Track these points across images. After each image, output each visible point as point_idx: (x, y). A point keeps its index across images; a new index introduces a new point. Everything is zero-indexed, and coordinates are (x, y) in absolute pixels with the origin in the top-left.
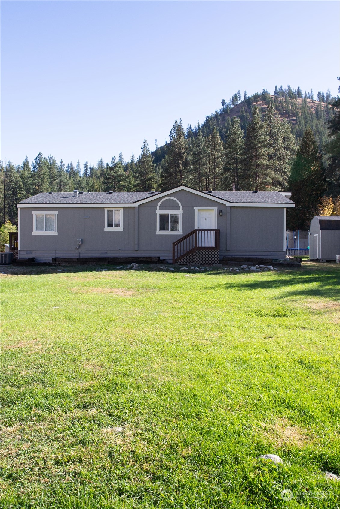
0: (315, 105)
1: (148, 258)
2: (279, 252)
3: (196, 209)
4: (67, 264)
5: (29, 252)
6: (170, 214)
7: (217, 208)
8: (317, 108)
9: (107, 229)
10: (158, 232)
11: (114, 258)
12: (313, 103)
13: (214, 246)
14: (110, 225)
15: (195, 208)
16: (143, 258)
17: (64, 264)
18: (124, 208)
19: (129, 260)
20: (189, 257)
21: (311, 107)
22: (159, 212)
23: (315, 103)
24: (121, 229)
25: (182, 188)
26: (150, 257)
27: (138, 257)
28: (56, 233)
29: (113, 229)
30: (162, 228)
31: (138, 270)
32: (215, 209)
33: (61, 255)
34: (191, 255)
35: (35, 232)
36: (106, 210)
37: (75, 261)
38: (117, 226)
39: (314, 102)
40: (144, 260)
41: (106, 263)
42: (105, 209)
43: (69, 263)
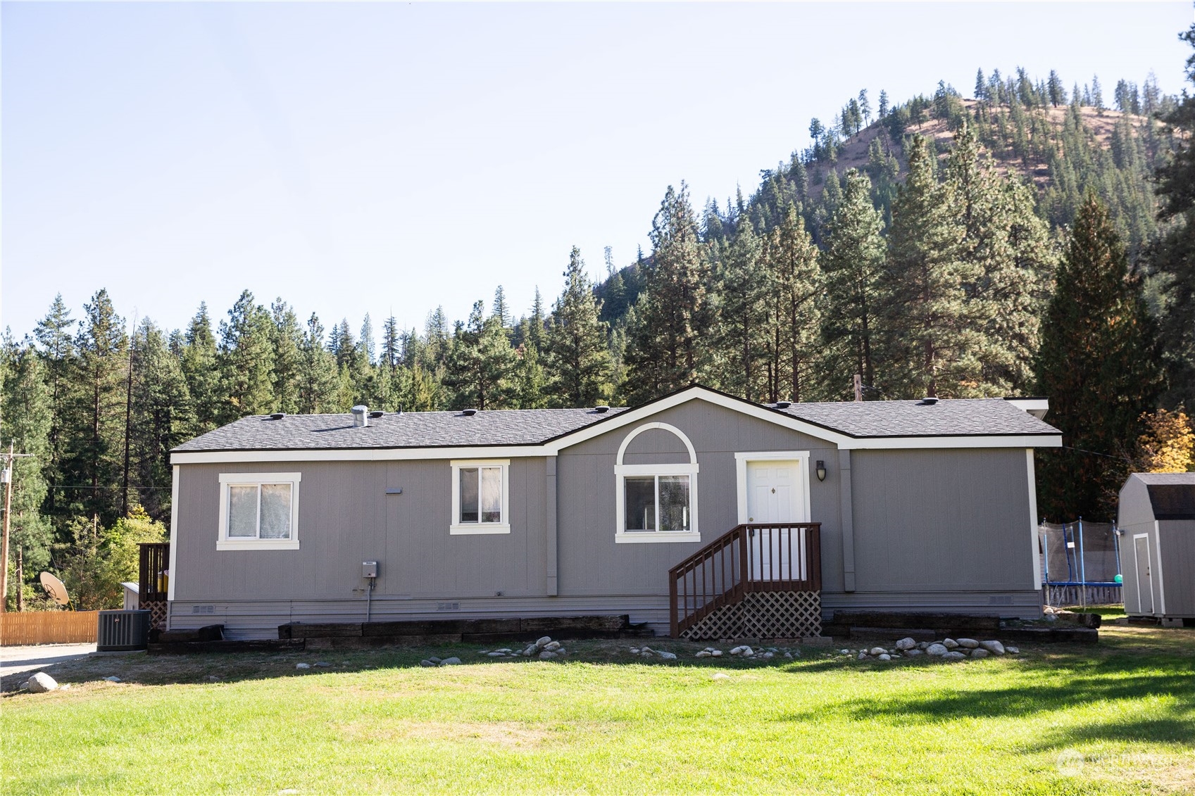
0: (1108, 124)
1: (591, 619)
2: (1019, 595)
3: (741, 458)
4: (328, 645)
5: (204, 607)
6: (660, 478)
7: (807, 454)
8: (1115, 134)
9: (458, 528)
10: (623, 536)
11: (481, 622)
12: (1102, 116)
13: (804, 578)
14: (469, 515)
15: (737, 455)
16: (575, 619)
17: (317, 645)
18: (511, 458)
19: (529, 628)
20: (724, 614)
21: (1097, 131)
22: (623, 471)
23: (1107, 117)
24: (502, 527)
25: (696, 393)
26: (598, 618)
27: (557, 619)
28: (293, 544)
29: (479, 528)
30: (634, 523)
31: (559, 659)
32: (801, 460)
33: (306, 614)
34: (729, 609)
35: (225, 543)
36: (456, 468)
37: (354, 633)
38: (492, 517)
39: (1105, 113)
40: (579, 625)
41: (455, 639)
42: (452, 463)
43: (334, 643)
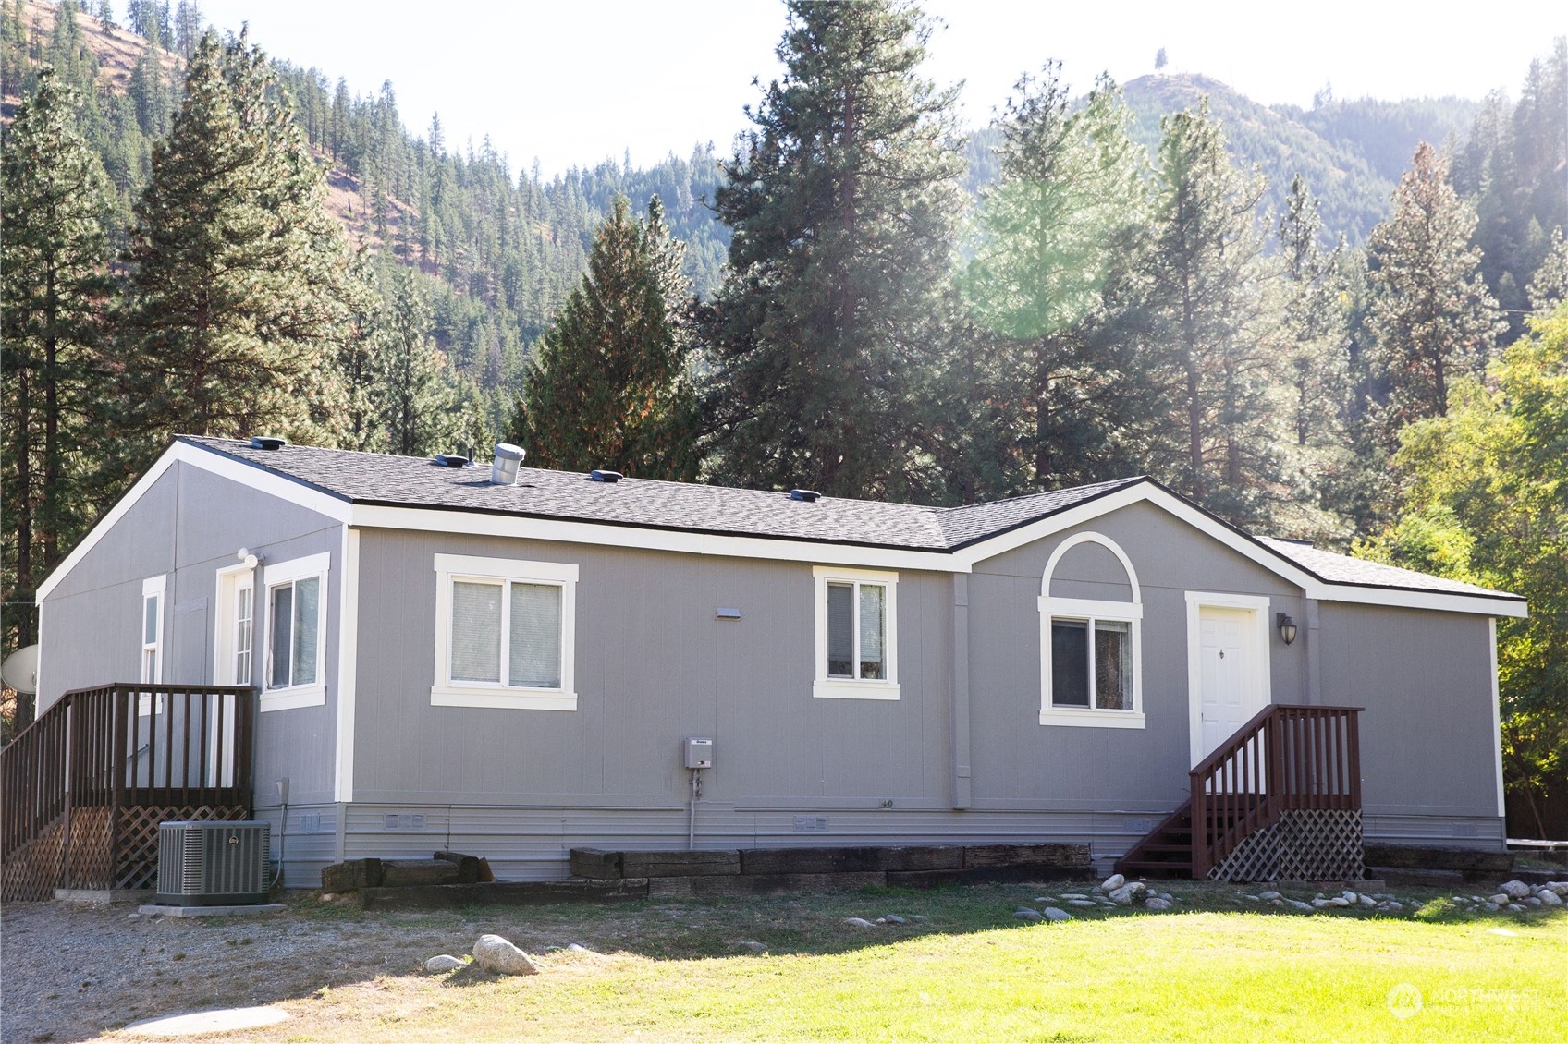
1: (1055, 848)
2: (1485, 824)
3: (1193, 599)
4: (686, 892)
5: (407, 817)
6: (1097, 622)
7: (1266, 601)
9: (826, 686)
10: (1053, 715)
11: (910, 851)
14: (840, 666)
15: (1189, 596)
16: (1036, 848)
17: (669, 889)
18: (902, 571)
19: (976, 862)
20: (1258, 843)
22: (1052, 607)
24: (887, 689)
25: (1145, 491)
26: (1064, 847)
27: (1013, 848)
28: (564, 699)
29: (855, 688)
30: (1070, 691)
32: (1261, 607)
33: (604, 834)
34: (1263, 836)
35: (447, 691)
36: (822, 578)
37: (727, 869)
38: (873, 669)
40: (1040, 859)
41: (878, 882)
42: (816, 571)
43: (696, 887)
